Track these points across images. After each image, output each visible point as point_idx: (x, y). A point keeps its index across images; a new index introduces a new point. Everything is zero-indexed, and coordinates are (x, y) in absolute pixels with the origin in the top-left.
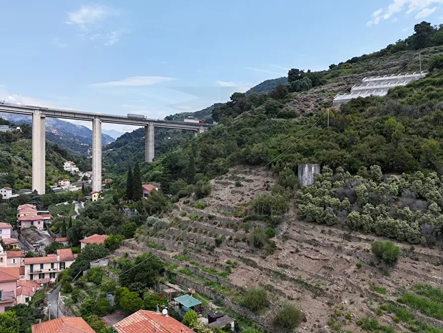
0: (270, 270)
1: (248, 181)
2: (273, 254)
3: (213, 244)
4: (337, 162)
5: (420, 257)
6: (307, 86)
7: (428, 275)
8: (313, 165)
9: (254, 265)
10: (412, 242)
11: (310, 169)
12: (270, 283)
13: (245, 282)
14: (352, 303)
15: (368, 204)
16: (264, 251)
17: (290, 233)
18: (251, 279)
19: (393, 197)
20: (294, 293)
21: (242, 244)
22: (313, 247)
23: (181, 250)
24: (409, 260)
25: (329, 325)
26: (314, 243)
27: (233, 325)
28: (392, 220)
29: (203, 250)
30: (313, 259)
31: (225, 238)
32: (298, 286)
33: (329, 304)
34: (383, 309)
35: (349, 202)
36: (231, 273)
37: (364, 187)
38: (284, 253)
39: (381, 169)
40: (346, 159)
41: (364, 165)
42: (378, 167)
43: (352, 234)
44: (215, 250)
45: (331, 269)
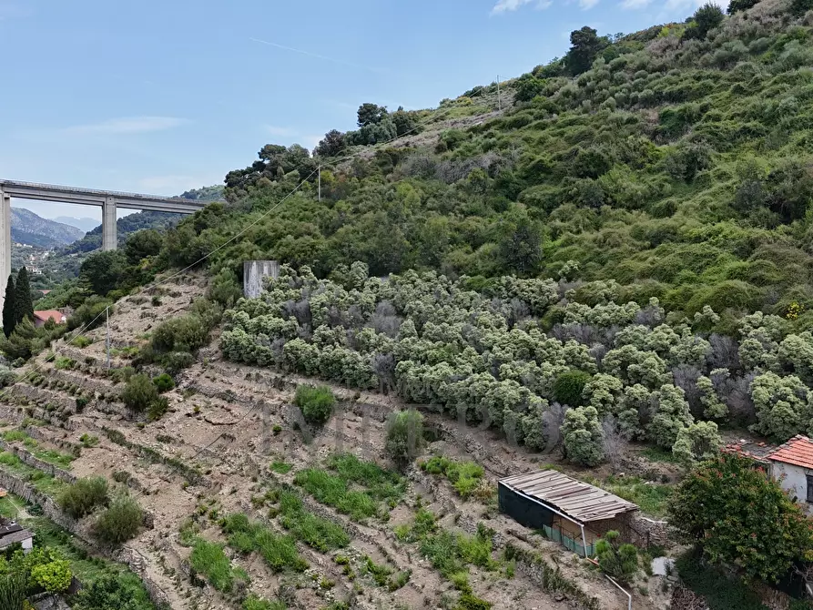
0: (141, 447)
1: (174, 295)
2: (158, 420)
3: (71, 407)
4: (302, 256)
5: (366, 410)
6: (387, 136)
7: (360, 438)
8: (266, 263)
9: (121, 441)
10: (365, 386)
11: (261, 270)
12: (129, 469)
13: (91, 471)
14: (234, 492)
15: (322, 327)
16: (147, 416)
17: (200, 383)
18: (105, 465)
19: (366, 313)
20: (155, 484)
21: (118, 405)
22: (225, 404)
23: (20, 423)
24: (349, 415)
25: (180, 530)
26: (228, 397)
27: (27, 544)
28: (340, 350)
29: (54, 420)
30: (214, 424)
31: (93, 396)
32: (170, 471)
33: (199, 497)
34: (268, 497)
35: (297, 324)
36: (79, 456)
37: (323, 298)
38: (177, 416)
39: (367, 269)
40: (317, 251)
41: (344, 263)
42: (363, 264)
43: (286, 379)
44: (71, 419)
45: (232, 438)
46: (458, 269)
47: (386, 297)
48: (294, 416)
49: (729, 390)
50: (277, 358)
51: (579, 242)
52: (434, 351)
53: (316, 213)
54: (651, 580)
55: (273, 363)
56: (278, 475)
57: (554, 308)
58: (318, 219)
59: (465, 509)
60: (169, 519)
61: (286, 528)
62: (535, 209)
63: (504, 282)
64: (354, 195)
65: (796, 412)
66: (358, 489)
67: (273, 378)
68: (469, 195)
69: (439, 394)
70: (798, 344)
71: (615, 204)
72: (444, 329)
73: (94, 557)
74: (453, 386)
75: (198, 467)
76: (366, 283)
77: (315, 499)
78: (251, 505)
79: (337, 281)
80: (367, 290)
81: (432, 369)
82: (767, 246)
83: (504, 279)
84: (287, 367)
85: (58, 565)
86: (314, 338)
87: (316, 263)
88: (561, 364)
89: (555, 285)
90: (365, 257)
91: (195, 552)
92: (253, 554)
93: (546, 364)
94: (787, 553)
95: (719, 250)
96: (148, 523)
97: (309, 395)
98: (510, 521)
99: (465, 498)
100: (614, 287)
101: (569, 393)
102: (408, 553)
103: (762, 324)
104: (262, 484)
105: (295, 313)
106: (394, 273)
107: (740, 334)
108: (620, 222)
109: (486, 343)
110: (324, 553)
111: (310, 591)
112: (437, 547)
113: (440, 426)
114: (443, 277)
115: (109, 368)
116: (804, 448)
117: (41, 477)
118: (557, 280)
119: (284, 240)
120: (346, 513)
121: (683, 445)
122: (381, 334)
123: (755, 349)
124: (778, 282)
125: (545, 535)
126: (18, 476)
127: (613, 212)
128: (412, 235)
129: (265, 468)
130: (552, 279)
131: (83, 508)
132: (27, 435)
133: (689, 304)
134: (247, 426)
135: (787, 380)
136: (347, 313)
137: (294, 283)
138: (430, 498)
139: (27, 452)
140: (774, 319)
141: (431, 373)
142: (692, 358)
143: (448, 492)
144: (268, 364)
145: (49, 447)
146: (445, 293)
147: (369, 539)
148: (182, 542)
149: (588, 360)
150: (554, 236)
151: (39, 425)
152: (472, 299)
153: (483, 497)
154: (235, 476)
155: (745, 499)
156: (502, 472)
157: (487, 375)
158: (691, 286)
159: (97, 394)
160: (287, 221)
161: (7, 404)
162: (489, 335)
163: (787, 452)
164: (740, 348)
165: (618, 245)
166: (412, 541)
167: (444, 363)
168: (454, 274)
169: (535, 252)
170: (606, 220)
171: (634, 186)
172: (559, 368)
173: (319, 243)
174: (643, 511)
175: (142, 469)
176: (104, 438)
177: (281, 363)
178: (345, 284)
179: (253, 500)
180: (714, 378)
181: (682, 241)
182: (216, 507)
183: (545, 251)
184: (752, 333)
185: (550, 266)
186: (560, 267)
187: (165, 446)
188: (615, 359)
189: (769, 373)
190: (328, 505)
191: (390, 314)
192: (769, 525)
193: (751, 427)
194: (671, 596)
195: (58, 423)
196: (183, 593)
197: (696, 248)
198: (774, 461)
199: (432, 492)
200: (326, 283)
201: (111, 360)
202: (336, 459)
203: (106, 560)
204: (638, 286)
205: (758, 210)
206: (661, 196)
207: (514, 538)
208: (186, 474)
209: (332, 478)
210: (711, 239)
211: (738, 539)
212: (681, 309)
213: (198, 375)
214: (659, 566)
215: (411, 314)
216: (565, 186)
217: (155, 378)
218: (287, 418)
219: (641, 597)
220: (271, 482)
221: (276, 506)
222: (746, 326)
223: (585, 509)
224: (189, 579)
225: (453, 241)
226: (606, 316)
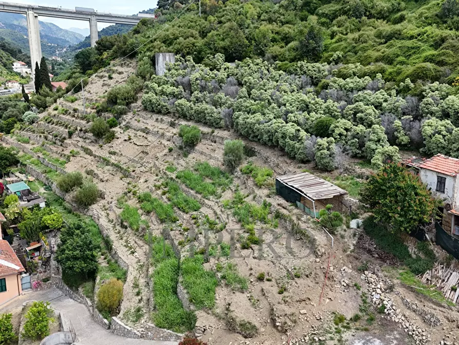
0: (100, 157)
1: (120, 73)
2: (110, 143)
3: (66, 135)
4: (187, 50)
5: (217, 139)
7: (212, 155)
8: (167, 54)
9: (89, 152)
10: (217, 126)
11: (164, 59)
12: (94, 168)
13: (75, 169)
14: (146, 181)
15: (196, 92)
16: (104, 140)
17: (132, 123)
18: (82, 166)
19: (221, 84)
20: (106, 176)
21: (89, 134)
22: (145, 135)
23: (41, 143)
24: (209, 142)
25: (118, 201)
26: (146, 131)
27: (43, 205)
28: (204, 106)
29: (57, 141)
30: (138, 146)
31: (76, 129)
32: (115, 170)
33: (129, 183)
34: (162, 184)
35: (183, 90)
36: (69, 161)
37: (197, 75)
38: (119, 141)
39: (223, 58)
40: (196, 47)
41: (211, 54)
42: (221, 55)
43: (176, 122)
44: (65, 141)
45: (147, 154)
46: (275, 58)
47: (233, 75)
48: (179, 142)
49: (410, 129)
50: (171, 110)
51: (345, 40)
52: (254, 107)
53: (197, 24)
54: (348, 230)
55: (169, 113)
56: (168, 173)
57: (323, 80)
58: (198, 27)
59: (259, 192)
60: (112, 194)
61: (169, 200)
62: (323, 20)
63: (299, 65)
64: (220, 12)
65: (445, 141)
66: (208, 181)
67: (170, 121)
68: (287, 11)
69: (255, 131)
70: (453, 101)
71: (370, 16)
72: (261, 94)
73: (75, 213)
74: (262, 126)
75: (128, 168)
76: (222, 66)
77: (186, 186)
78: (154, 188)
79: (206, 65)
80: (222, 70)
81: (252, 116)
82: (451, 41)
83: (299, 64)
84: (177, 115)
85: (55, 216)
86: (192, 98)
87: (195, 54)
88: (321, 114)
89: (327, 67)
90: (223, 51)
91: (124, 211)
92: (152, 213)
93: (313, 114)
94: (415, 217)
95: (422, 44)
96: (102, 196)
97: (186, 130)
98: (280, 199)
99: (259, 186)
100: (359, 67)
101: (322, 130)
102: (227, 214)
103: (437, 89)
104: (161, 178)
105: (182, 84)
106: (239, 60)
107: (423, 95)
108: (371, 28)
109: (283, 101)
110: (187, 213)
111: (177, 232)
112: (242, 211)
113: (255, 149)
114: (266, 62)
115: (84, 114)
116: (440, 161)
117: (50, 171)
118: (329, 64)
119: (178, 40)
120: (200, 193)
121: (377, 159)
122: (227, 97)
123: (429, 104)
124: (452, 64)
125: (296, 207)
126: (39, 171)
127: (368, 21)
128: (251, 36)
129: (163, 170)
130: (326, 63)
131: (70, 188)
132: (44, 150)
133: (398, 78)
134: (155, 147)
135: (443, 122)
136: (210, 84)
137: (182, 67)
138: (243, 187)
139: (44, 159)
140: (445, 87)
141: (251, 119)
142: (394, 110)
143: (253, 184)
144: (168, 113)
145: (55, 156)
146: (266, 72)
147: (210, 207)
148: (118, 206)
149: (336, 111)
150: (332, 36)
151: (50, 145)
152: (280, 76)
153: (268, 186)
154: (147, 173)
155: (399, 188)
156: (283, 173)
157: (281, 120)
158: (402, 67)
159: (79, 128)
160: (181, 29)
161: (34, 133)
162: (285, 97)
163: (430, 163)
164: (421, 104)
165: (366, 42)
166: (231, 208)
167: (259, 113)
168: (272, 61)
169: (319, 46)
170: (363, 26)
171: (384, 4)
172: (319, 116)
173: (197, 42)
174: (351, 195)
175: (100, 169)
176: (82, 152)
177: (174, 113)
178: (211, 67)
179: (155, 186)
180: (403, 121)
181: (403, 39)
182: (136, 189)
183: (326, 46)
184: (429, 95)
185: (326, 55)
186: (332, 56)
187: (113, 157)
188: (351, 110)
189: (434, 118)
190: (192, 189)
191: (235, 85)
192: (408, 202)
193: (421, 149)
194: (357, 239)
195: (59, 143)
196: (116, 231)
197: (409, 43)
198: (421, 168)
199: (245, 183)
200: (200, 66)
201: (86, 110)
202: (199, 165)
203: (81, 214)
204: (372, 67)
205: (452, 18)
206: (399, 10)
207: (281, 208)
208: (123, 172)
209: (196, 175)
210: (419, 38)
211: (392, 209)
212: (394, 81)
213: (131, 119)
214: (353, 224)
215: (245, 85)
216: (343, 4)
217: (109, 120)
218: (176, 143)
219: (341, 239)
220: (165, 176)
221: (166, 189)
222: (428, 91)
223: (317, 193)
224: (120, 225)
225: (274, 40)
226: (351, 85)
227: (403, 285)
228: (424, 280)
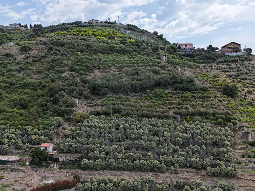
54: (27, 165)
65: (38, 140)
82: (25, 114)
94: (46, 156)
95: (16, 115)
124: (29, 121)
125: (8, 165)
133: (15, 125)
135: (36, 136)
140: (31, 127)
142: (19, 134)
163: (42, 145)
180: (25, 137)
181: (7, 112)
188: (5, 136)
189: (33, 135)
194: (30, 166)
197: (11, 114)
204: (2, 122)
205: (18, 106)
207: (2, 167)
210: (13, 112)
222: (27, 128)
223: (15, 159)
227: (47, 170)
228: (50, 168)
